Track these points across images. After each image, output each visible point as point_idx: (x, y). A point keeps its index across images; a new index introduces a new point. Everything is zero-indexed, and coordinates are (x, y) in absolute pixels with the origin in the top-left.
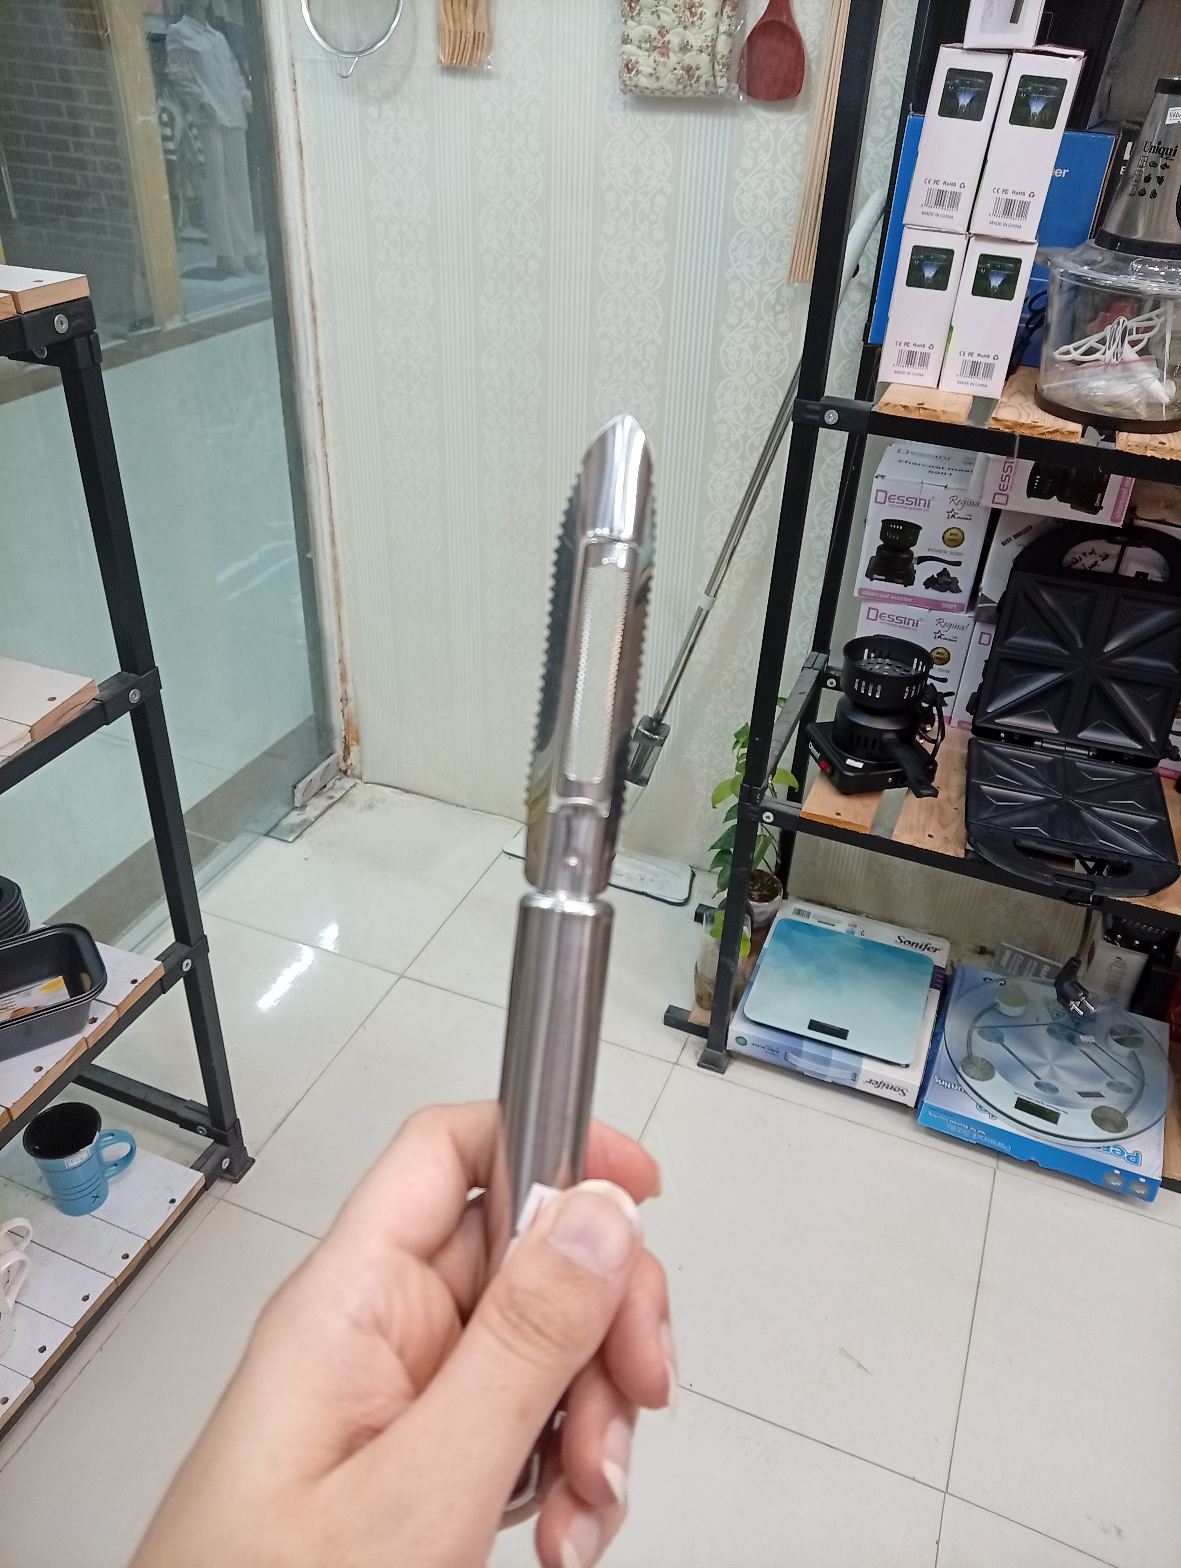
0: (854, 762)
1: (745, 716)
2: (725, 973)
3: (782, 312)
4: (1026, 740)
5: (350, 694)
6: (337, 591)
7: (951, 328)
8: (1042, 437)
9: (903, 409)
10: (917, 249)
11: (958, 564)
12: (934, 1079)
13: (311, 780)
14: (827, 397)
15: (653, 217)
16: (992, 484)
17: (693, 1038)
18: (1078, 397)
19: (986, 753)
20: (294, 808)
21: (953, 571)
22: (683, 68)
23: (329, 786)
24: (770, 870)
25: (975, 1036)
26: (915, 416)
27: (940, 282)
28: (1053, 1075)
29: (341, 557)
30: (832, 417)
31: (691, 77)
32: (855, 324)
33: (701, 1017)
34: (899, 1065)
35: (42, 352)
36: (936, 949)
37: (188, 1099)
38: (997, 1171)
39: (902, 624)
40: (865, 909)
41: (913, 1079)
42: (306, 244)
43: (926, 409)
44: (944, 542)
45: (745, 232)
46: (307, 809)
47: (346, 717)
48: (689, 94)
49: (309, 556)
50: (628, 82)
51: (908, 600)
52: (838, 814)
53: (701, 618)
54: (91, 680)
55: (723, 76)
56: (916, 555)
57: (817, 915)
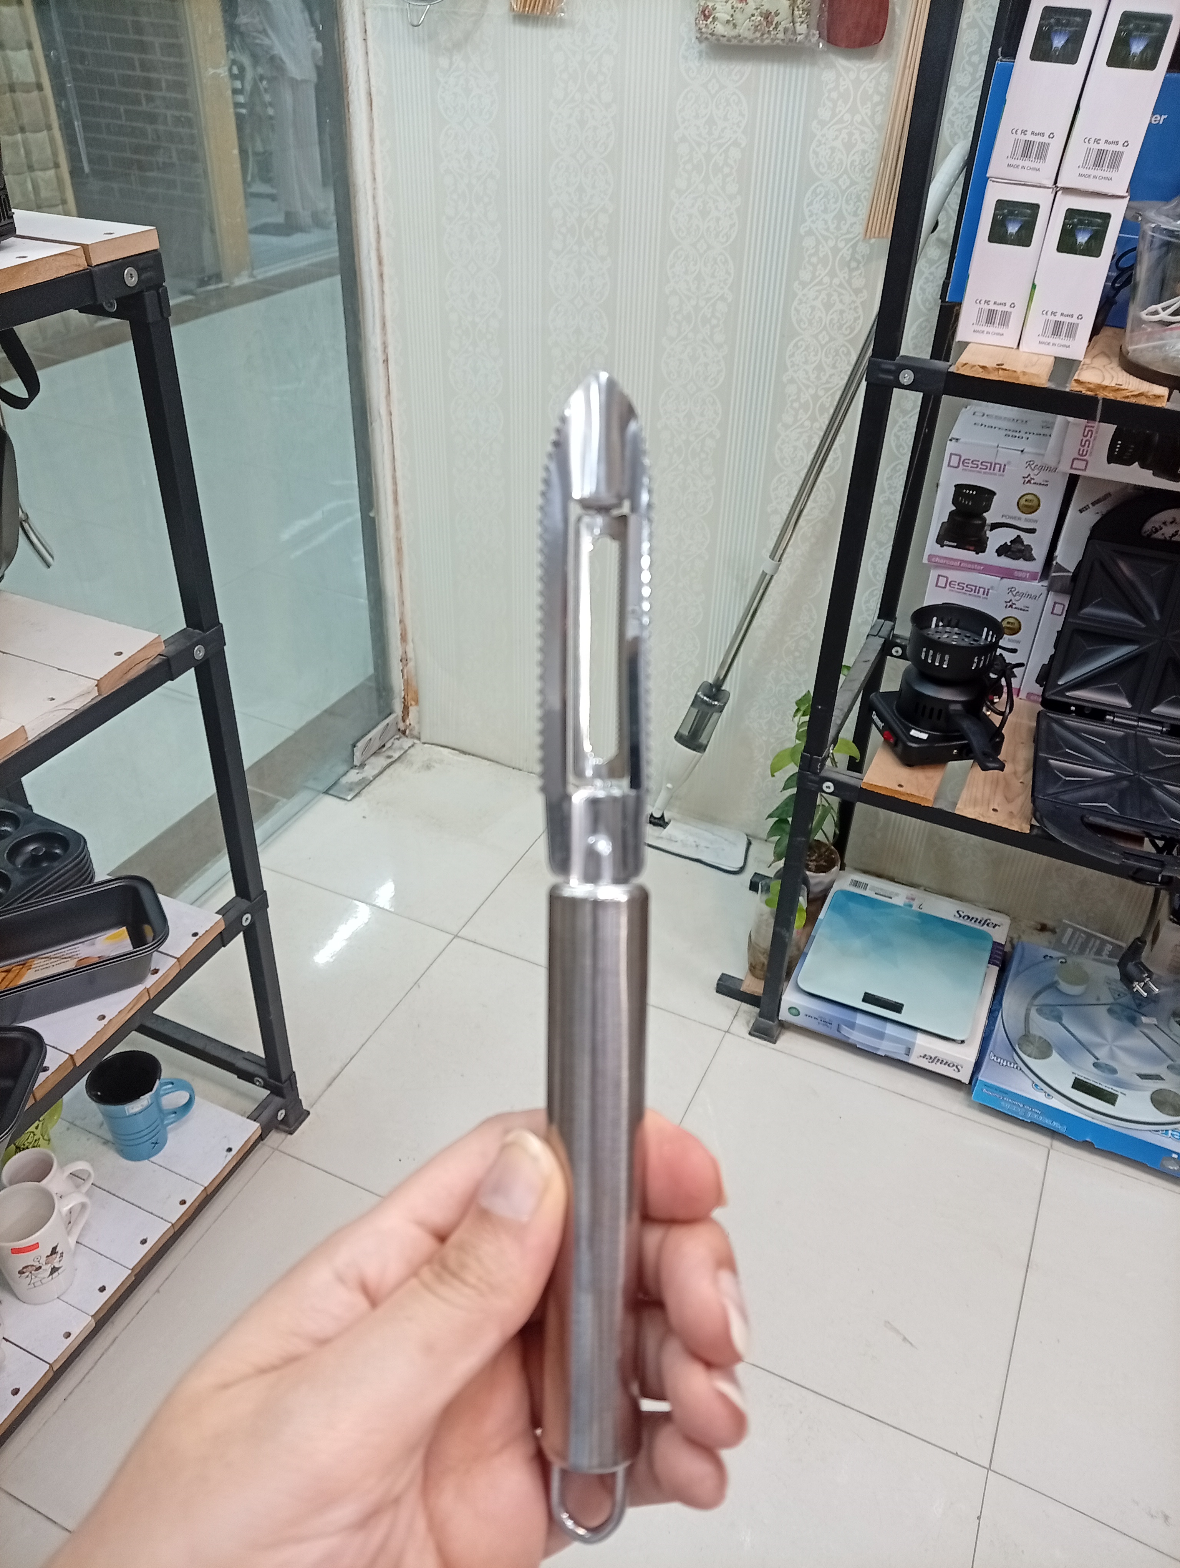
0: (919, 733)
1: (807, 684)
2: (779, 942)
3: (857, 268)
4: (1097, 714)
5: (410, 655)
6: (399, 550)
7: (1034, 286)
8: (1126, 400)
9: (981, 370)
10: (1000, 204)
11: (1032, 531)
12: (990, 1056)
13: (371, 739)
14: (902, 356)
15: (726, 170)
16: (1071, 449)
17: (745, 1007)
18: (1165, 360)
19: (1055, 726)
20: (354, 767)
21: (1027, 538)
22: (761, 14)
23: (388, 745)
24: (828, 840)
25: (1033, 1013)
26: (993, 377)
27: (1024, 239)
28: (1112, 1056)
29: (403, 516)
30: (907, 377)
31: (769, 23)
32: (932, 281)
33: (755, 986)
34: (954, 1040)
35: (112, 305)
36: (996, 925)
37: (246, 1051)
38: (1051, 1151)
39: (972, 593)
40: (924, 882)
41: (968, 1055)
42: (374, 197)
43: (1005, 370)
44: (1019, 508)
45: (821, 185)
46: (366, 767)
47: (405, 677)
48: (767, 42)
49: (372, 515)
50: (703, 30)
51: (979, 568)
52: (900, 786)
53: (765, 583)
54: (157, 635)
55: (802, 22)
56: (989, 521)
57: (874, 887)
